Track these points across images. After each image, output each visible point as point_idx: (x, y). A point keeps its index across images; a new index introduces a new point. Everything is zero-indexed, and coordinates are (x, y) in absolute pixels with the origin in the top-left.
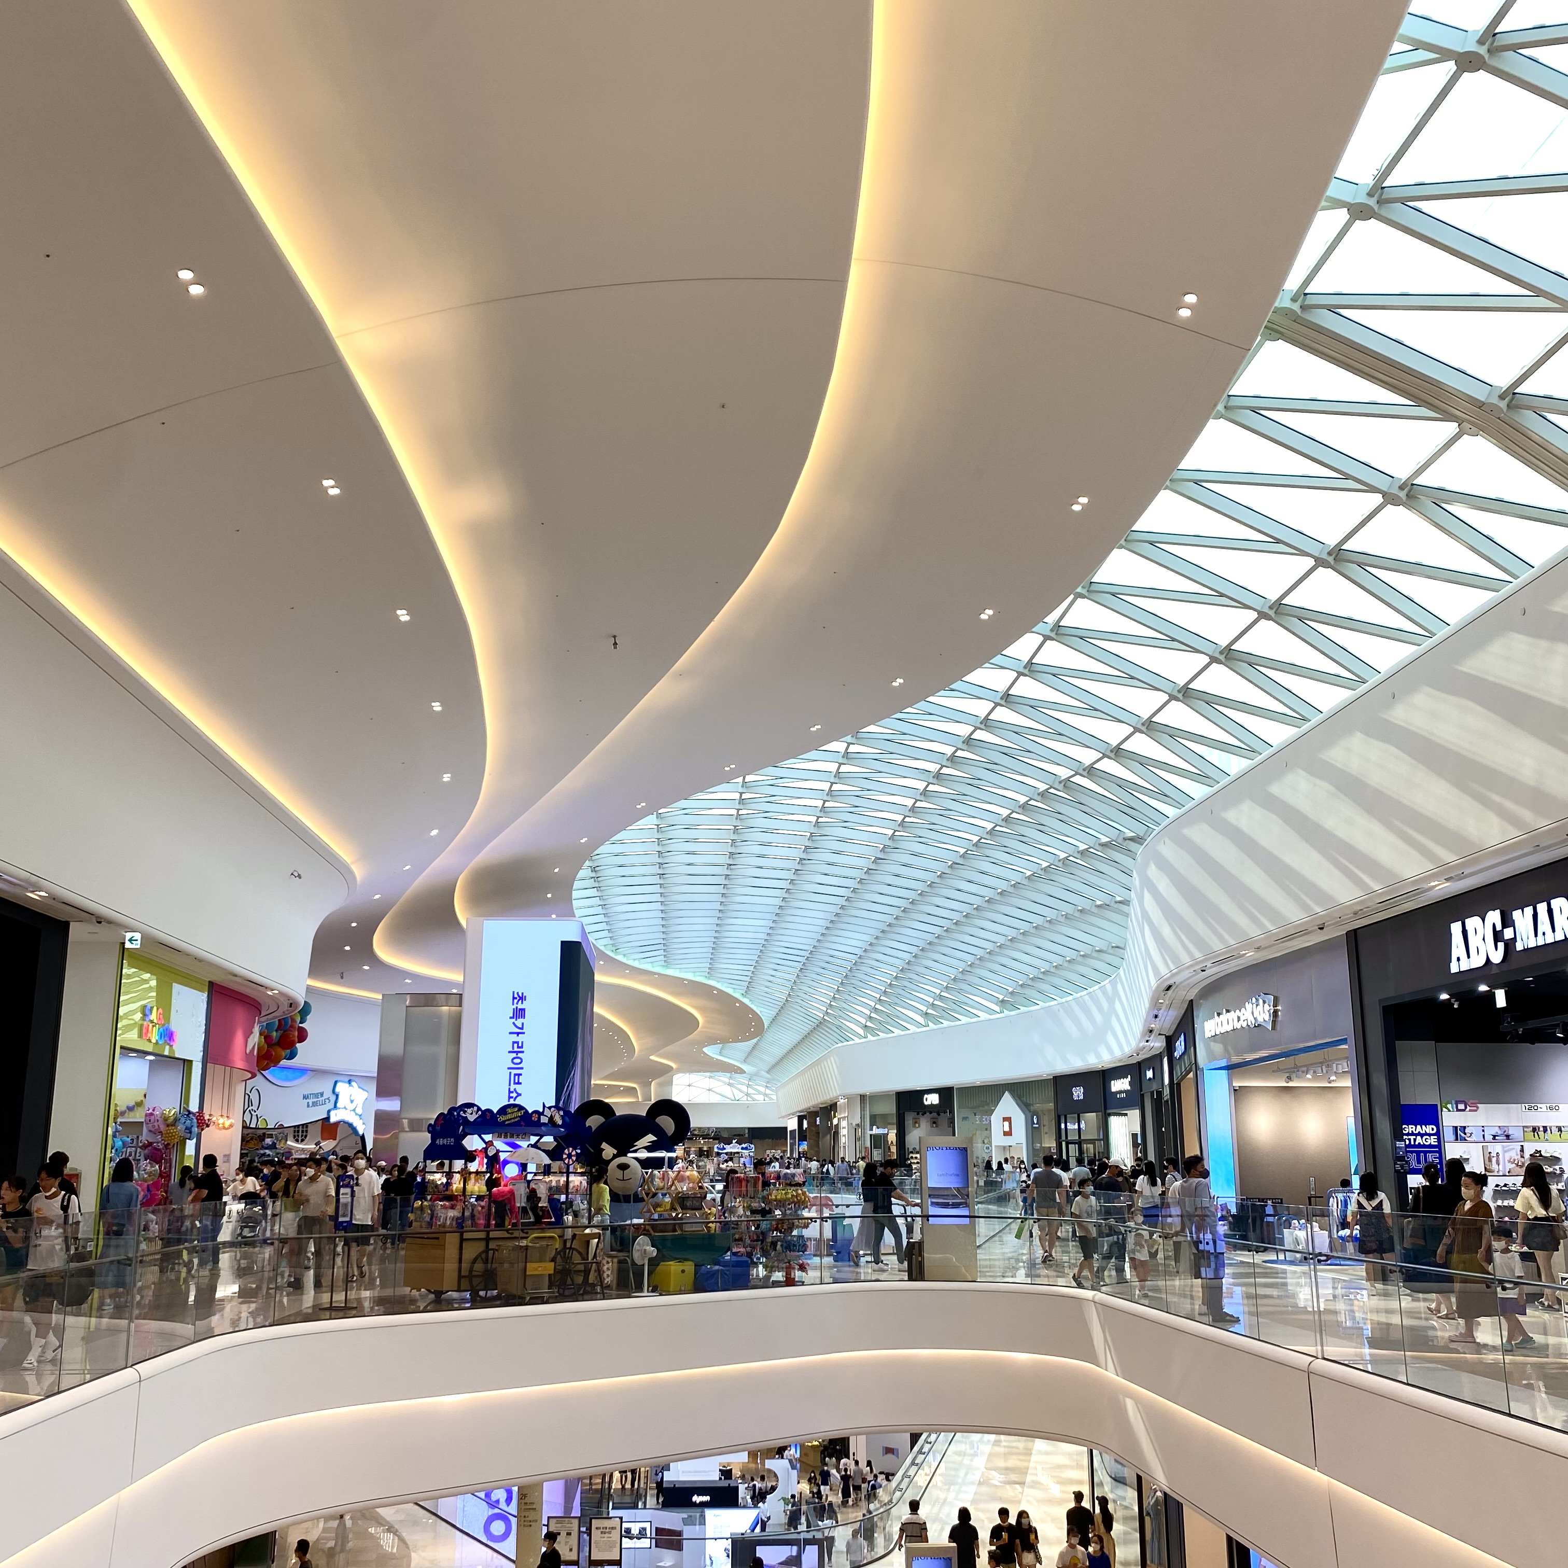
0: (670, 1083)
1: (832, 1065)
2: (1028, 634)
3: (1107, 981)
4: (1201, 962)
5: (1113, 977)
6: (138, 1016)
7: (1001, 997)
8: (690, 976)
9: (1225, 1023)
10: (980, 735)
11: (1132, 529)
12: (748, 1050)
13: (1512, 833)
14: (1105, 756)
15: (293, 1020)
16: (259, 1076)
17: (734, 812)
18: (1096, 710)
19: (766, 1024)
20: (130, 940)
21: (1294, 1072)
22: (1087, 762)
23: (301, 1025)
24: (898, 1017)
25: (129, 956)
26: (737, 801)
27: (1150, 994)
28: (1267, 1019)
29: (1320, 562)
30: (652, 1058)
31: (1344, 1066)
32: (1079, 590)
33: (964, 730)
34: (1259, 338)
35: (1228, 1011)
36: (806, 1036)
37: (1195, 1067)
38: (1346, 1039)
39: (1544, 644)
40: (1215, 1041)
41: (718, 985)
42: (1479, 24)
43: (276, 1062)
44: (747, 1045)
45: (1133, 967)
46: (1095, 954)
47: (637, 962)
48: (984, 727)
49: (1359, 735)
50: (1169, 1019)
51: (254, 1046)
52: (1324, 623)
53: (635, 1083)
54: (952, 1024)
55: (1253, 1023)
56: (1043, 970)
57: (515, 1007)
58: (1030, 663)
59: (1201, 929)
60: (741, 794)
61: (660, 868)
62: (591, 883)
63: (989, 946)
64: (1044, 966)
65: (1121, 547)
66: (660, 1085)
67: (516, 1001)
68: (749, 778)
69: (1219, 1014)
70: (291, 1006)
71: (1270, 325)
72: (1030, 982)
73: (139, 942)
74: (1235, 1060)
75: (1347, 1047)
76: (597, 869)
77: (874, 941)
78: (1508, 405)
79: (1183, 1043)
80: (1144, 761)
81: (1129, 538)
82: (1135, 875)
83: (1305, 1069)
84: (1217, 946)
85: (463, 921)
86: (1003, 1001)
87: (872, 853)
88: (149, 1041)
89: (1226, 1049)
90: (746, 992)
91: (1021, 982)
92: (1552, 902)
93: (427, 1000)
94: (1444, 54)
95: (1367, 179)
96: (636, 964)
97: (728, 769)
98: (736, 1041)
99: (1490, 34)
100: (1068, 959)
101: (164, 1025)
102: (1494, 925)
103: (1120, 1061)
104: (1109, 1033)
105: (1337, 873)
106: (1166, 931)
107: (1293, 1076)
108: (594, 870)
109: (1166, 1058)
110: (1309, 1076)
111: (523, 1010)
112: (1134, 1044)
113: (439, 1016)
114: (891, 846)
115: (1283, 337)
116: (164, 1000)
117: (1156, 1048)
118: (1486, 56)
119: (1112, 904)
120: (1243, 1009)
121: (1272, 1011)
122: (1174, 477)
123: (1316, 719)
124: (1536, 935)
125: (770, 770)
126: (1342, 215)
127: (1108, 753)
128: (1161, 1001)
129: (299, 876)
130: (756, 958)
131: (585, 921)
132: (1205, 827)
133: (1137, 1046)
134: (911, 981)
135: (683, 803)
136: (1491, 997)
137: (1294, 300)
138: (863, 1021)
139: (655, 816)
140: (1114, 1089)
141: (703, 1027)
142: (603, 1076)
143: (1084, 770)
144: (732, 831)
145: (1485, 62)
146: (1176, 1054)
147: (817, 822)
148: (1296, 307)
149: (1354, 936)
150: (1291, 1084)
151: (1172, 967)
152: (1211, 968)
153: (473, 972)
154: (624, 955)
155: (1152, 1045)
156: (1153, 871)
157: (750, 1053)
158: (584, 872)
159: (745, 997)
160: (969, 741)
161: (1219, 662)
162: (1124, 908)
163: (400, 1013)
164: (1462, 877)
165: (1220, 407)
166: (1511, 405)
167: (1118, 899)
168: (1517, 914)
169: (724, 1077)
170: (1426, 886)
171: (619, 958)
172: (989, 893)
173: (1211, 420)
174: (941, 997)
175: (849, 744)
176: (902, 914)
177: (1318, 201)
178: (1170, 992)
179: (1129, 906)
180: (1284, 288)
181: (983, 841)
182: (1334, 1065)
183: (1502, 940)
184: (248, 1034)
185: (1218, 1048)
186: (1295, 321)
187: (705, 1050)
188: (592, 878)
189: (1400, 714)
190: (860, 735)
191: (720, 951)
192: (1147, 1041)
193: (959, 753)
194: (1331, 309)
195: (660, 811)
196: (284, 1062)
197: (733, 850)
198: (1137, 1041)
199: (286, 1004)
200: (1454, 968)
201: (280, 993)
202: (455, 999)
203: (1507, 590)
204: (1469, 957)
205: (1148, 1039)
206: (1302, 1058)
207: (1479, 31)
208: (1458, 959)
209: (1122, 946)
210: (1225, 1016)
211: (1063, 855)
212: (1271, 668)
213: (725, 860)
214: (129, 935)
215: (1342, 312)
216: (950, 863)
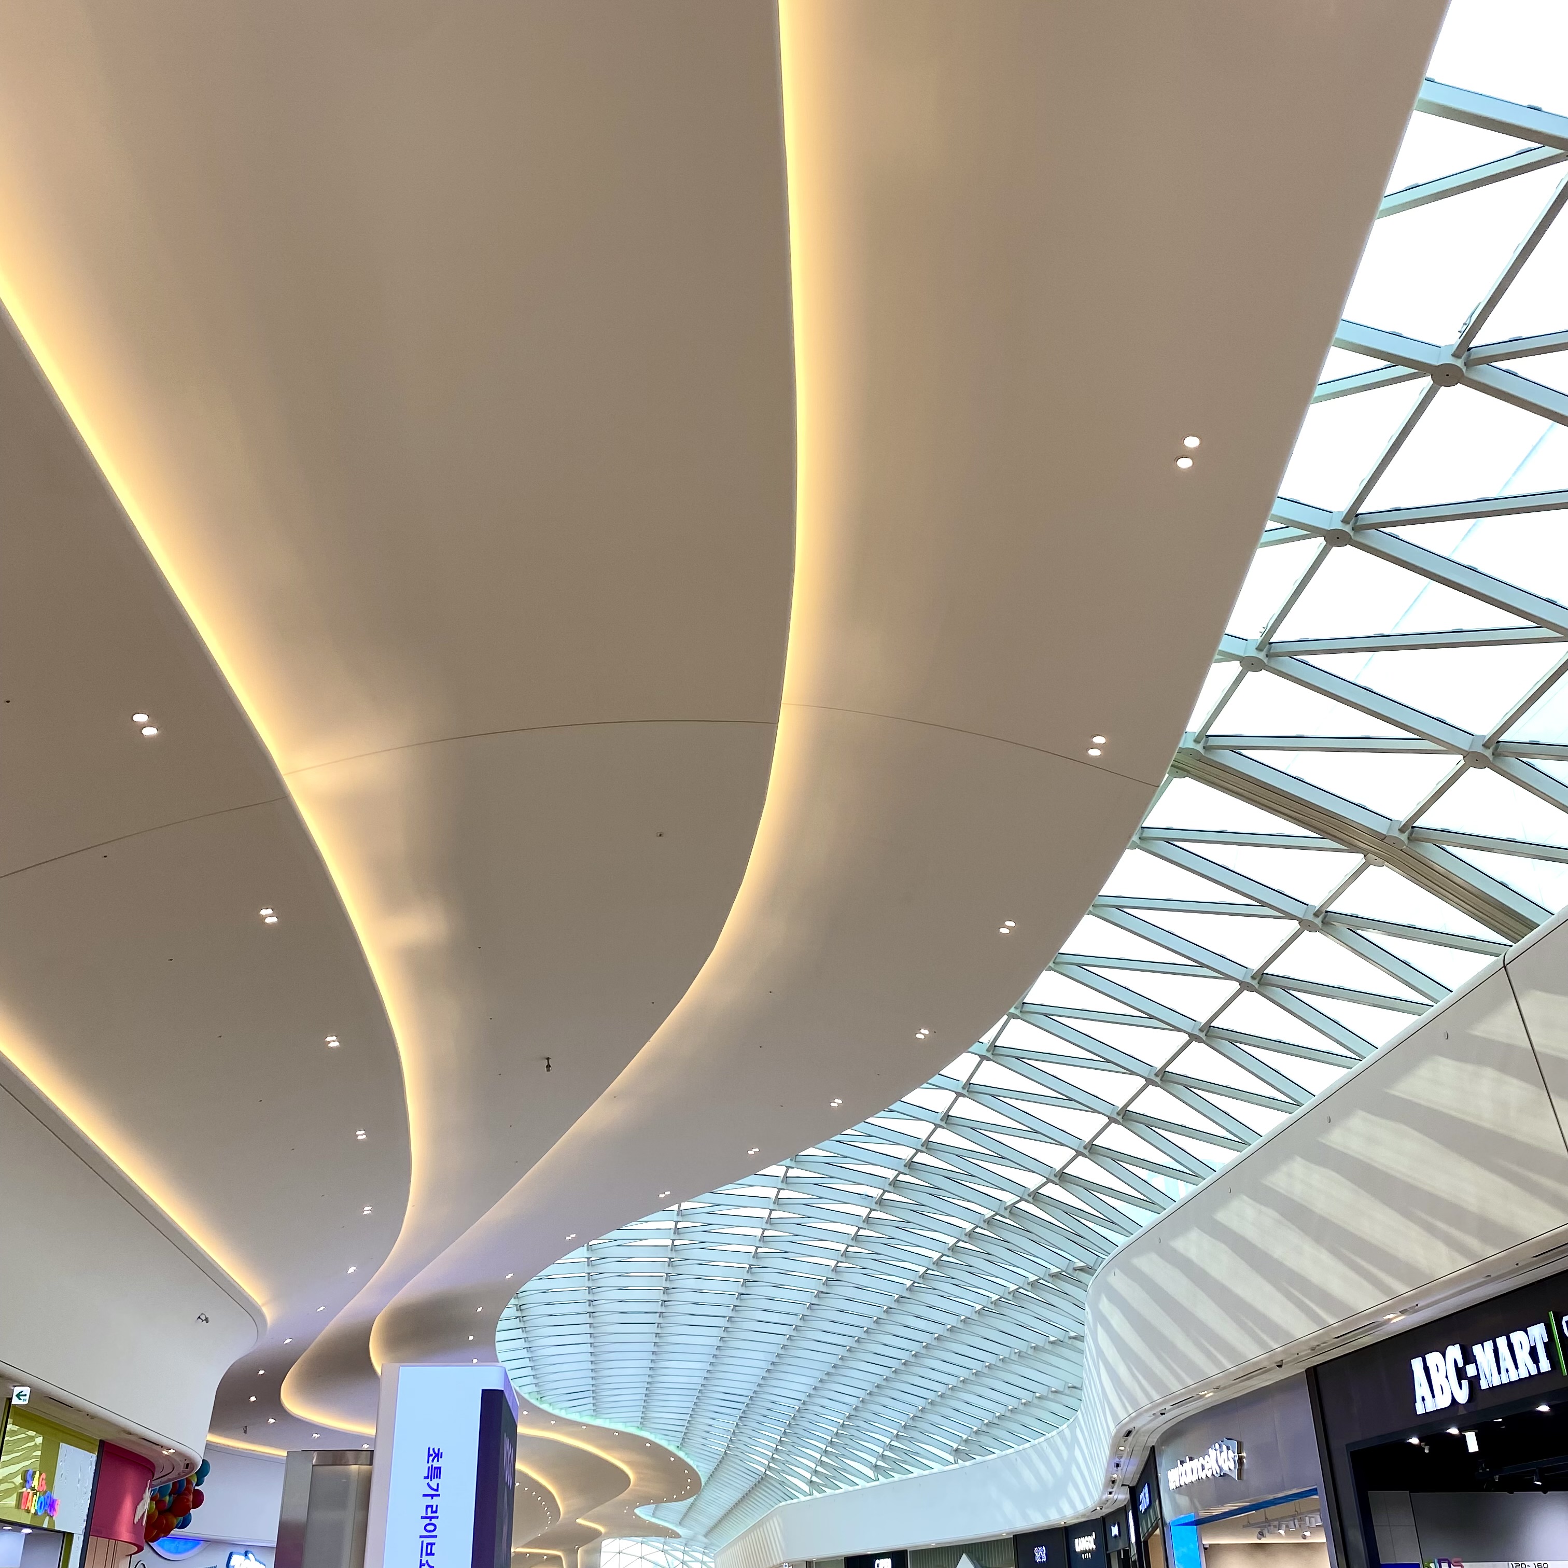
0: (598, 1550)
1: (775, 1525)
2: (964, 1055)
3: (1065, 1426)
4: (1159, 1404)
5: (1071, 1420)
6: (18, 1480)
7: (955, 1446)
8: (620, 1427)
9: (1189, 1472)
10: (921, 1158)
11: (1060, 952)
12: (684, 1510)
13: (1462, 1263)
14: (1049, 1181)
15: (189, 1482)
16: (146, 1548)
17: (669, 1243)
18: (1037, 1132)
19: (703, 1481)
20: (18, 1396)
21: (1265, 1527)
22: (1032, 1187)
23: (196, 1488)
24: (845, 1470)
25: (16, 1413)
26: (672, 1231)
27: (1110, 1441)
28: (1232, 1467)
29: (1245, 986)
30: (579, 1521)
31: (1317, 1520)
32: (1012, 1010)
33: (905, 1153)
34: (1167, 775)
35: (1191, 1459)
36: (747, 1494)
37: (1161, 1522)
38: (1316, 1490)
39: (1470, 1068)
40: (1180, 1493)
41: (651, 1437)
42: (1342, 506)
43: (166, 1531)
44: (681, 1506)
45: (1090, 1408)
46: (1051, 1396)
47: (563, 1411)
48: (925, 1150)
49: (1299, 1159)
50: (1131, 1469)
51: (143, 1515)
52: (1255, 1046)
53: (560, 1550)
54: (904, 1477)
55: (1219, 1472)
56: (998, 1414)
57: (429, 1465)
58: (968, 1084)
59: (1158, 1368)
60: (677, 1222)
61: (590, 1305)
62: (515, 1323)
63: (941, 1388)
64: (999, 1410)
65: (1050, 969)
66: (587, 1552)
67: (431, 1458)
68: (685, 1205)
69: (1182, 1463)
70: (187, 1468)
71: (1176, 764)
72: (984, 1428)
73: (27, 1398)
74: (1203, 1514)
75: (1318, 1497)
76: (523, 1307)
77: (819, 1385)
78: (1408, 838)
79: (1147, 1495)
80: (1088, 1185)
81: (1057, 960)
82: (1087, 1308)
83: (1276, 1523)
84: (1175, 1386)
85: (378, 1368)
86: (957, 1450)
87: (815, 1286)
88: (28, 1511)
89: (1192, 1501)
90: (681, 1444)
91: (975, 1429)
92: (1511, 1335)
93: (336, 1458)
94: (1313, 531)
95: (1255, 635)
96: (563, 1414)
97: (663, 1195)
98: (670, 1500)
99: (1352, 515)
100: (1023, 1401)
101: (46, 1492)
102: (1455, 1361)
103: (1083, 1516)
104: (1070, 1485)
105: (1291, 1306)
106: (1122, 1370)
107: (1265, 1532)
108: (519, 1308)
109: (1131, 1512)
110: (1282, 1532)
111: (439, 1468)
112: (1096, 1497)
113: (347, 1476)
114: (834, 1278)
115: (1189, 775)
116: (49, 1464)
117: (1121, 1500)
118: (1352, 533)
119: (1066, 1340)
120: (1207, 1457)
121: (1237, 1459)
122: (1096, 903)
123: (1256, 1143)
124: (1499, 1373)
125: (707, 1196)
126: (1235, 667)
127: (1052, 1178)
128: (1122, 1448)
129: (207, 1320)
130: (691, 1405)
131: (508, 1366)
132: (1154, 1256)
133: (1101, 1499)
134: (858, 1427)
135: (615, 1234)
136: (1462, 1440)
137: (1197, 741)
138: (808, 1476)
139: (585, 1248)
140: (1078, 1549)
141: (635, 1485)
142: (524, 1542)
143: (1029, 1195)
144: (667, 1264)
145: (1351, 538)
146: (1140, 1507)
147: (756, 1253)
148: (1199, 747)
149: (1313, 1374)
150: (1263, 1541)
151: (1131, 1411)
152: (1170, 1410)
153: (387, 1427)
154: (550, 1404)
155: (1115, 1497)
156: (1105, 1305)
157: (686, 1515)
158: (509, 1312)
159: (681, 1449)
160: (911, 1165)
161: (1155, 1084)
162: (1078, 1343)
163: (305, 1471)
164: (1415, 1309)
165: (1135, 838)
166: (1411, 838)
167: (1072, 1334)
168: (1477, 1349)
169: (657, 1542)
170: (1381, 1319)
171: (545, 1407)
172: (938, 1330)
173: (1127, 851)
174: (891, 1447)
175: (788, 1168)
176: (847, 1354)
177: (1212, 655)
178: (1130, 1438)
179: (1083, 1342)
180: (1187, 730)
181: (929, 1272)
182: (1307, 1519)
183: (1466, 1378)
184: (138, 1500)
185: (1183, 1501)
186: (1199, 760)
187: (637, 1511)
188: (517, 1318)
189: (1337, 1138)
190: (799, 1158)
191: (652, 1398)
192: (1110, 1493)
193: (901, 1177)
194: (1233, 749)
195: (590, 1244)
196: (175, 1532)
197: (668, 1285)
198: (1100, 1494)
199: (182, 1465)
200: (1420, 1410)
201: (178, 1453)
202: (364, 1457)
203: (1429, 1013)
204: (1433, 1396)
205: (1111, 1490)
206: (1272, 1511)
207: (1342, 512)
208: (1423, 1399)
209: (1079, 1386)
210: (1188, 1465)
211: (1013, 1287)
212: (1209, 1091)
213: (660, 1296)
214: (17, 1390)
215: (1244, 752)
216: (896, 1296)
